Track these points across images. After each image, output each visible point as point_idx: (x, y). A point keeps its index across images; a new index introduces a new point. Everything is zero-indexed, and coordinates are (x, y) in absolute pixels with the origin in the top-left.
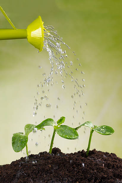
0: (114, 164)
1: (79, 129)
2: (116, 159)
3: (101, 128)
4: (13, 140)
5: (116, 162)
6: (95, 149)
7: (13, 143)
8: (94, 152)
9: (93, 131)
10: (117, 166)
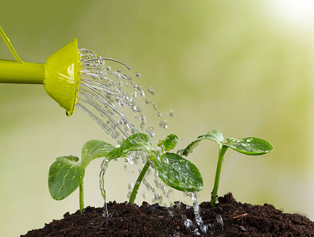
0: (273, 223)
1: (195, 150)
2: (277, 214)
3: (242, 142)
4: (51, 173)
5: (278, 219)
6: (230, 195)
7: (52, 180)
8: (228, 199)
9: (225, 147)
10: (280, 226)
